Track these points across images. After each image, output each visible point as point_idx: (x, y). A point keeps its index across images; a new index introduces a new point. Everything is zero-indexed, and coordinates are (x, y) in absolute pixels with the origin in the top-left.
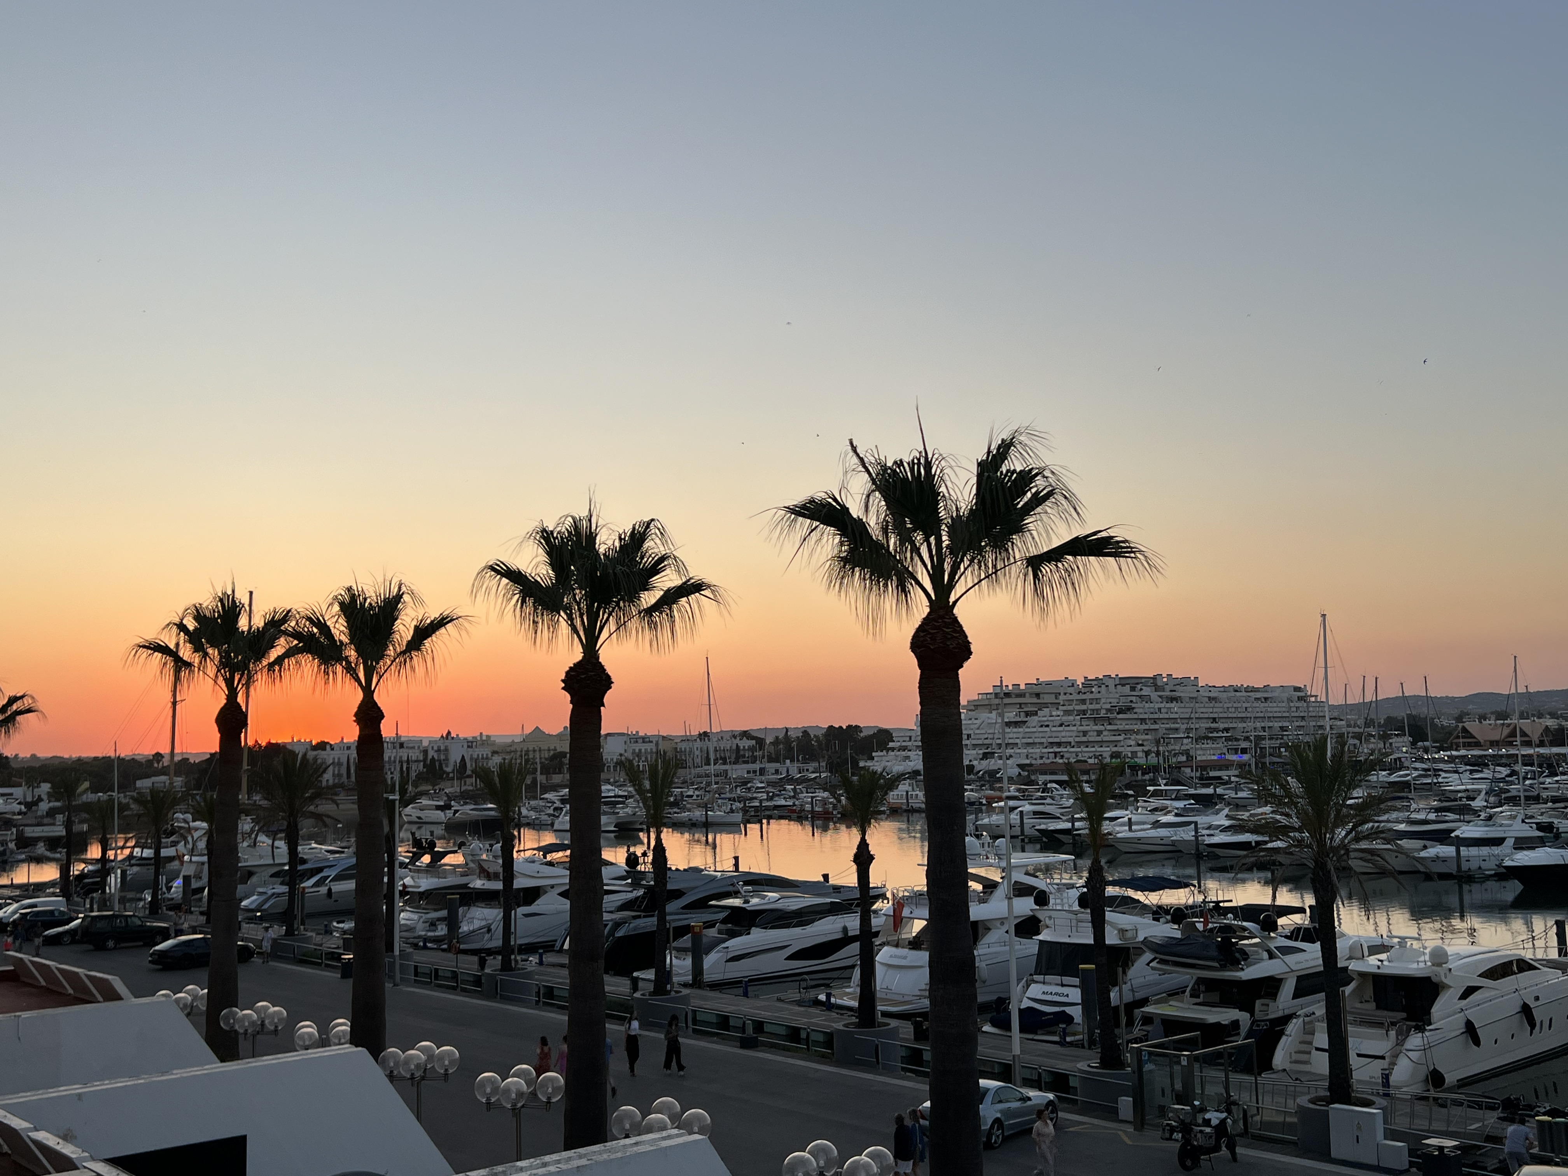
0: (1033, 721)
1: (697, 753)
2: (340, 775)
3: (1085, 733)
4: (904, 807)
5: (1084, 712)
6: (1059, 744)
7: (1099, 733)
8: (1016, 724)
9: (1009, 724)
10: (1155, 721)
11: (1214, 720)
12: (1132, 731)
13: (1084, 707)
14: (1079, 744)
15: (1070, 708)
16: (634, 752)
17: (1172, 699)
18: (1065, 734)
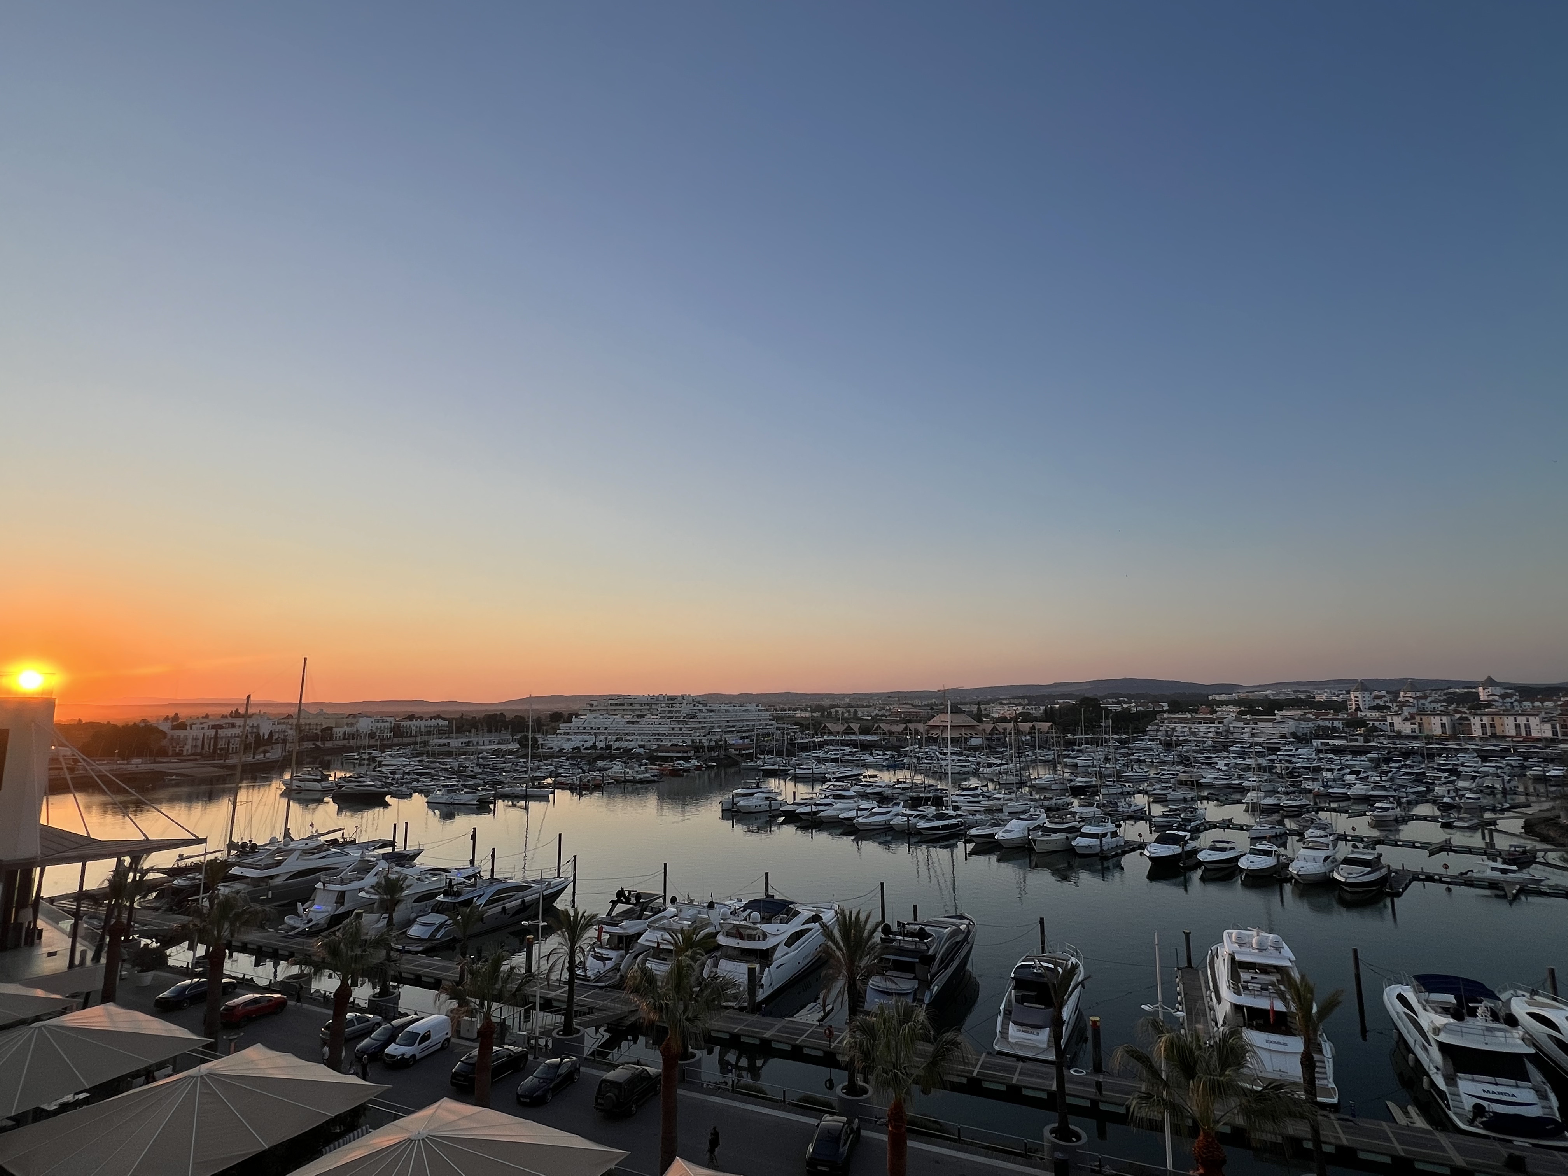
0: (643, 721)
1: (414, 728)
2: (196, 746)
3: (673, 729)
4: (623, 779)
5: (672, 717)
6: (658, 734)
7: (681, 729)
8: (633, 723)
9: (628, 722)
10: (705, 723)
11: (728, 721)
12: (698, 729)
13: (672, 715)
14: (669, 735)
15: (664, 715)
16: (377, 728)
17: (712, 711)
18: (662, 729)
